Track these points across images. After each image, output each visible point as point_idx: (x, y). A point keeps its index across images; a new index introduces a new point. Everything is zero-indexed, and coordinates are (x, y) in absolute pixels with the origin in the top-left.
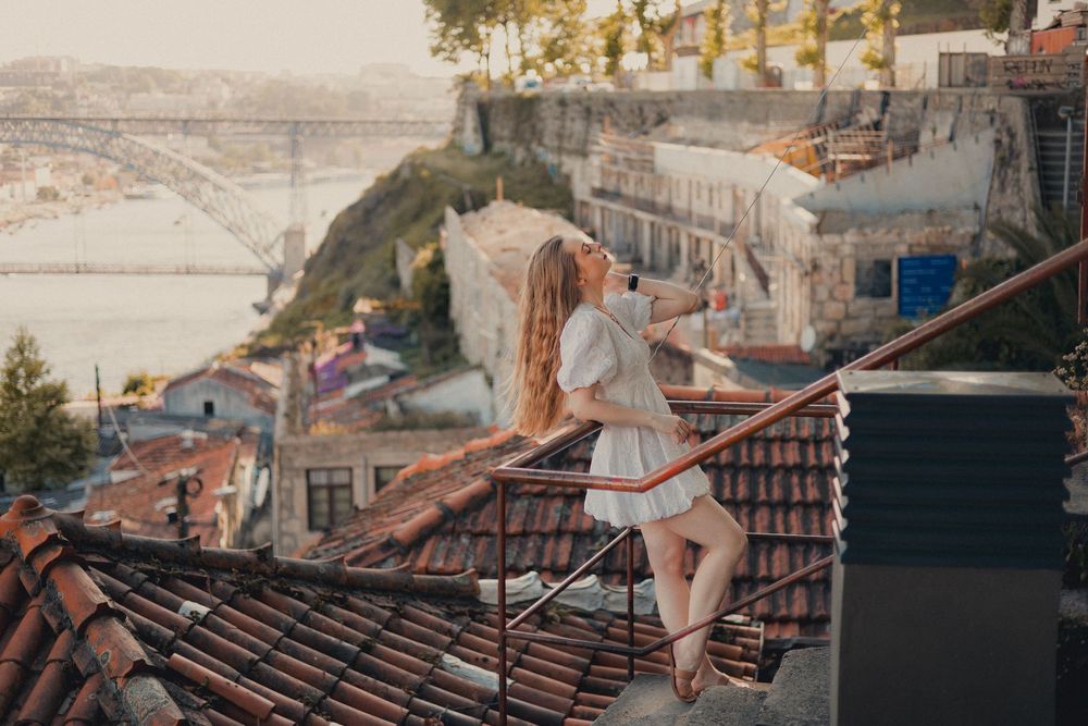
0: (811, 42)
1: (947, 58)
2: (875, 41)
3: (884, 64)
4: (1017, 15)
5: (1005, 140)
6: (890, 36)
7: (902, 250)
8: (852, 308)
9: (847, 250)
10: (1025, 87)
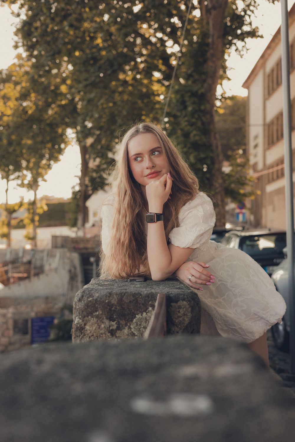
0: (5, 230)
1: (54, 238)
2: (29, 230)
3: (32, 238)
4: (80, 222)
5: (73, 270)
6: (35, 228)
7: (33, 315)
8: (13, 340)
9: (10, 315)
10: (80, 249)
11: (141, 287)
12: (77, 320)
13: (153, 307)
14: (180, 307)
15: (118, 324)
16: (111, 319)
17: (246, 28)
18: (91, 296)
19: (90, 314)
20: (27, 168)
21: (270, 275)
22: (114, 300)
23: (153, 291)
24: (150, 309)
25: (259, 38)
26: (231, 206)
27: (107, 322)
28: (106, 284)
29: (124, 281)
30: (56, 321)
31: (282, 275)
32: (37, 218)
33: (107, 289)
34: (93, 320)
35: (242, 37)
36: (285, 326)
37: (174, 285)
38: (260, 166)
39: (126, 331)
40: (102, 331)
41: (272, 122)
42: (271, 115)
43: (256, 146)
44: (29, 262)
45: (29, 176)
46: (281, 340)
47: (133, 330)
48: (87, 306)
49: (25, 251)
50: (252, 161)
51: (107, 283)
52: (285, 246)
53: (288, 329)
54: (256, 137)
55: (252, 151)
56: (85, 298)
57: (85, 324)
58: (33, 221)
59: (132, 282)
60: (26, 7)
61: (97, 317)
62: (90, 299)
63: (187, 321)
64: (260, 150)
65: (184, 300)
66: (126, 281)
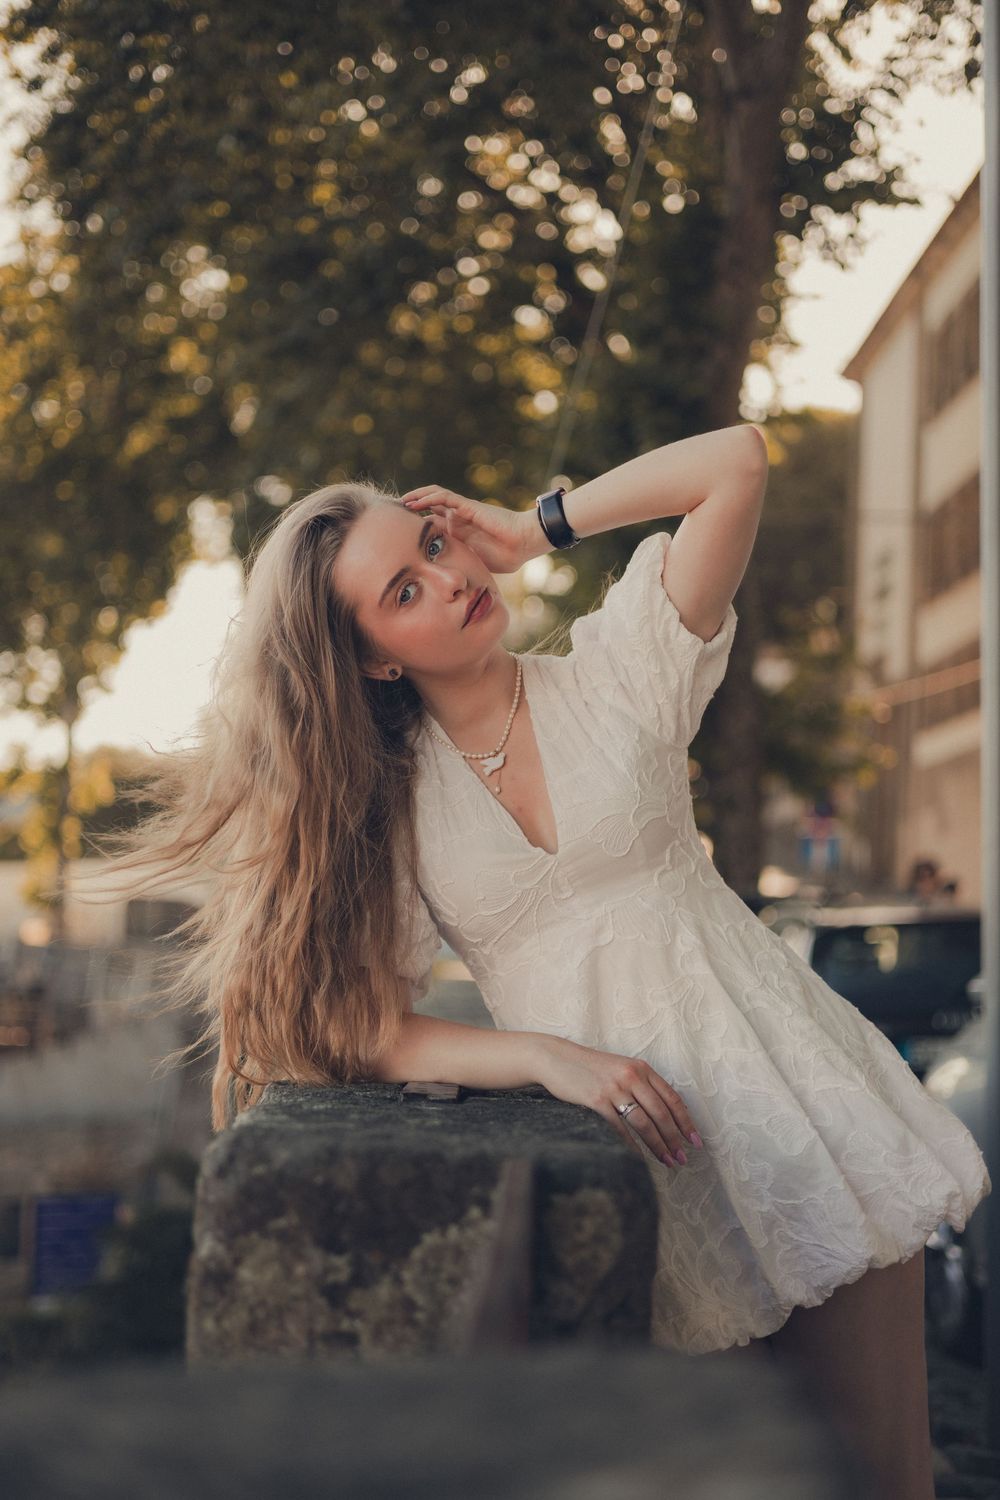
11: (443, 1128)
12: (206, 1246)
13: (485, 1205)
14: (581, 1211)
15: (358, 1265)
16: (331, 1245)
17: (857, 170)
18: (263, 1158)
19: (257, 1224)
20: (47, 643)
21: (921, 1073)
22: (346, 1177)
23: (488, 1146)
24: (475, 1212)
25: (903, 208)
26: (786, 808)
27: (316, 1258)
28: (318, 1113)
29: (385, 1098)
30: (127, 1214)
31: (962, 1080)
32: (72, 830)
33: (319, 1132)
34: (268, 1248)
35: (846, 201)
36: (969, 1265)
37: (565, 1121)
38: (896, 666)
39: (384, 1291)
40: (297, 1290)
41: (943, 511)
42: (940, 483)
43: (883, 593)
44: (37, 992)
45: (47, 669)
46: (952, 1318)
47: (409, 1289)
48: (247, 1194)
49: (22, 950)
50: (868, 644)
51: (322, 1107)
52: (975, 969)
53: (982, 1278)
54: (885, 561)
55: (867, 608)
56: (241, 1166)
57: (237, 1262)
58: (55, 836)
59: (411, 1105)
60: (66, 59)
61: (283, 1236)
62: (259, 1170)
63: (606, 1260)
64: (897, 607)
65: (597, 1184)
66: (393, 1100)
